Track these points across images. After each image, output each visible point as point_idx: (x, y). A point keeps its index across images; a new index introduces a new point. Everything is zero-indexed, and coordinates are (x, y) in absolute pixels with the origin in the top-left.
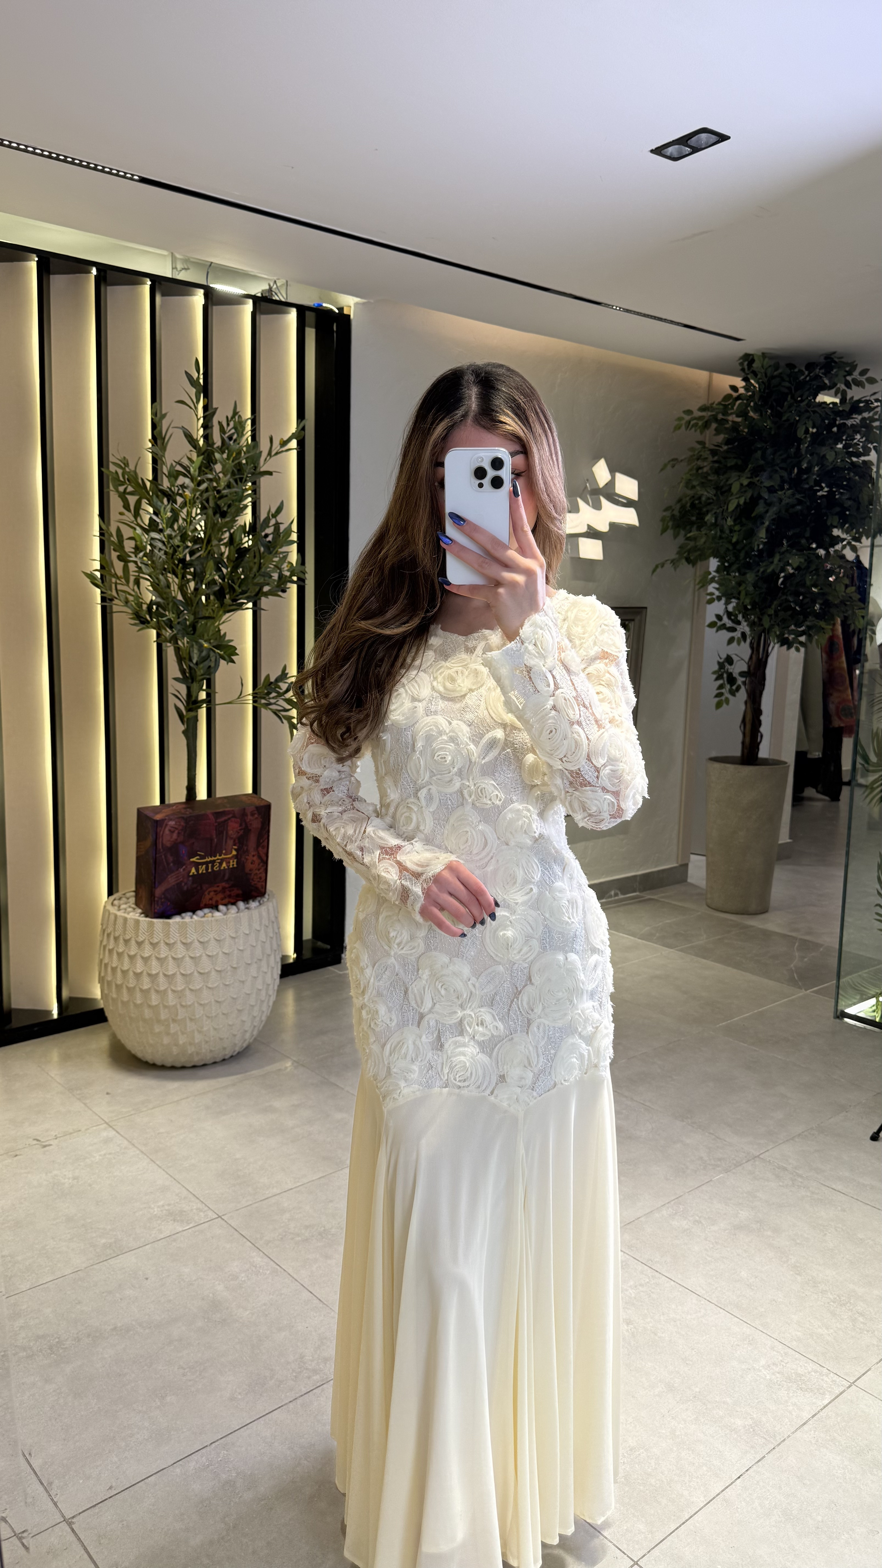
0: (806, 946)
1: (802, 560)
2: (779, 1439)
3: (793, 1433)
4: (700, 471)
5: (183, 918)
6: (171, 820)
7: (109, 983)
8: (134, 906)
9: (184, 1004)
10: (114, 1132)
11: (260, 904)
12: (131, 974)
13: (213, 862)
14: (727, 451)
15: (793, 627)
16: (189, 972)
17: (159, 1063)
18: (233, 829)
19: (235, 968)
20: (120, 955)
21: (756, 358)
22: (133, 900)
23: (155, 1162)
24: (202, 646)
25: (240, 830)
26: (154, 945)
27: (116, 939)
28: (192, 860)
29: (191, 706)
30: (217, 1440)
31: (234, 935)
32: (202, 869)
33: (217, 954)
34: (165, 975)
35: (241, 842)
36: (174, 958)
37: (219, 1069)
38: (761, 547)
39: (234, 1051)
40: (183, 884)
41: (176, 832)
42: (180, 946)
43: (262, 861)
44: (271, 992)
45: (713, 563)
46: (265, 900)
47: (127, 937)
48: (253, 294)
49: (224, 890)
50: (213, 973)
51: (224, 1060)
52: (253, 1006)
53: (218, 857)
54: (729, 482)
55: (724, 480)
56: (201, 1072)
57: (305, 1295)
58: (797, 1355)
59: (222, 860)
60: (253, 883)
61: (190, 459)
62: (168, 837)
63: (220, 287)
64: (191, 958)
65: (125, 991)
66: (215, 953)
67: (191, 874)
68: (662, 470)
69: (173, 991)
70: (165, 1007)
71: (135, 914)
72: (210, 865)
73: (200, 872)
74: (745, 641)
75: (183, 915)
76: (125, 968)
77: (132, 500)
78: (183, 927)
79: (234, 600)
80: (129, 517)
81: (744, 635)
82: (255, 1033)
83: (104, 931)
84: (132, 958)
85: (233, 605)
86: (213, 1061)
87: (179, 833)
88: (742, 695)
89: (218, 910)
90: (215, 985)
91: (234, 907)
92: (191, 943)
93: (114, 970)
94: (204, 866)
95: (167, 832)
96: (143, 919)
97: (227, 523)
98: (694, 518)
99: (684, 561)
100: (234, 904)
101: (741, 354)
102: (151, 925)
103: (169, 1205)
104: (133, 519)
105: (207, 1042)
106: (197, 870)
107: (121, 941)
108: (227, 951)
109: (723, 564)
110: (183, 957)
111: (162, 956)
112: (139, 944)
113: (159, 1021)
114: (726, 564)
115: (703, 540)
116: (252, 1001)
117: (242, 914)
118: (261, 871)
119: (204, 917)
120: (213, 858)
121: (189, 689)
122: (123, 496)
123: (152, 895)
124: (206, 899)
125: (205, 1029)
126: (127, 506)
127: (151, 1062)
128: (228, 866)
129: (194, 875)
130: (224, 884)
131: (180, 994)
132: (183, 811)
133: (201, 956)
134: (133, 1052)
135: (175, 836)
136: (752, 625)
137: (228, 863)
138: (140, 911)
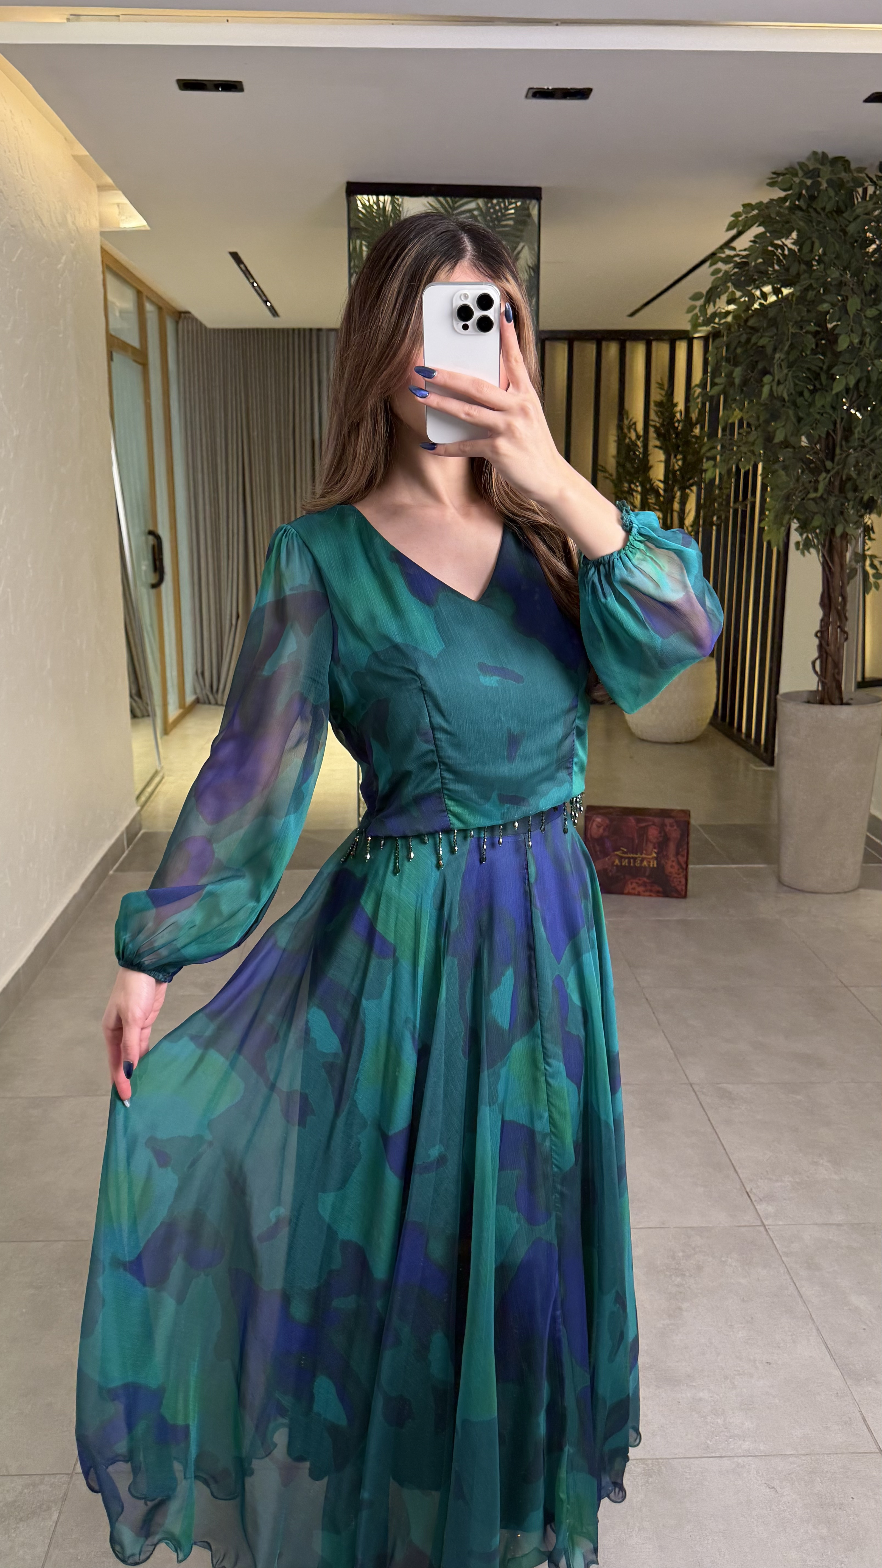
13: (635, 859)
18: (653, 833)
25: (660, 837)
28: (616, 853)
32: (625, 863)
35: (661, 847)
40: (609, 871)
41: (602, 828)
43: (682, 867)
49: (645, 884)
53: (639, 855)
59: (643, 859)
60: (673, 884)
62: (595, 830)
67: (616, 864)
72: (632, 861)
87: (604, 830)
95: (593, 826)
118: (684, 877)
128: (649, 865)
129: (617, 866)
135: (601, 830)
137: (649, 862)
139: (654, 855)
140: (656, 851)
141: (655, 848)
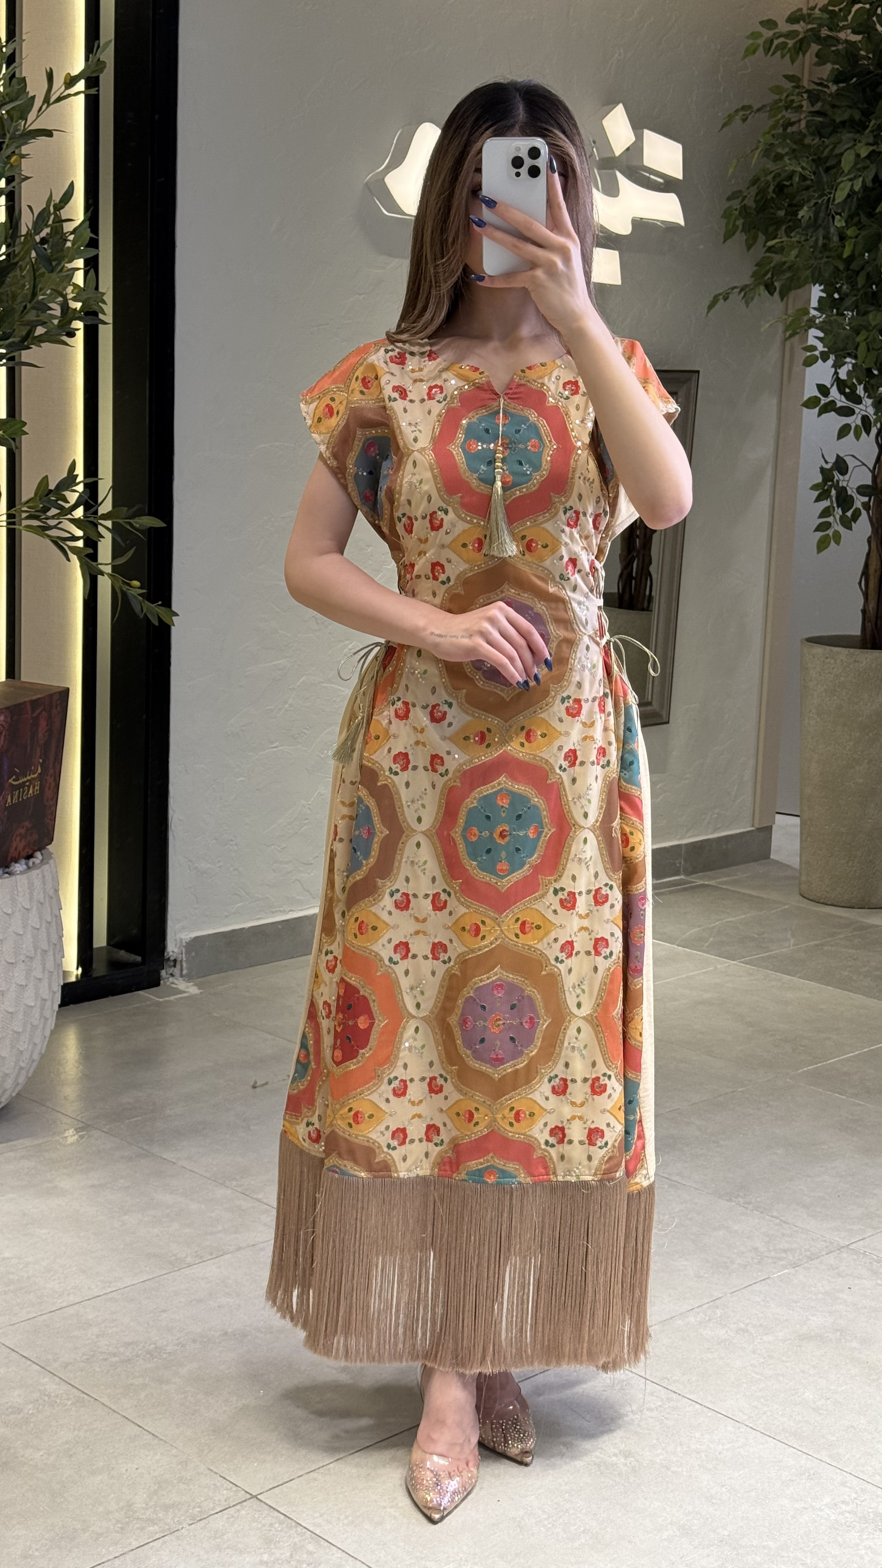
4: (789, 130)
14: (838, 94)
43: (56, 784)
45: (817, 292)
54: (837, 151)
55: (831, 147)
57: (131, 1428)
68: (724, 125)
74: (868, 433)
81: (865, 419)
98: (781, 213)
99: (762, 288)
109: (830, 295)
114: (836, 296)
115: (794, 252)
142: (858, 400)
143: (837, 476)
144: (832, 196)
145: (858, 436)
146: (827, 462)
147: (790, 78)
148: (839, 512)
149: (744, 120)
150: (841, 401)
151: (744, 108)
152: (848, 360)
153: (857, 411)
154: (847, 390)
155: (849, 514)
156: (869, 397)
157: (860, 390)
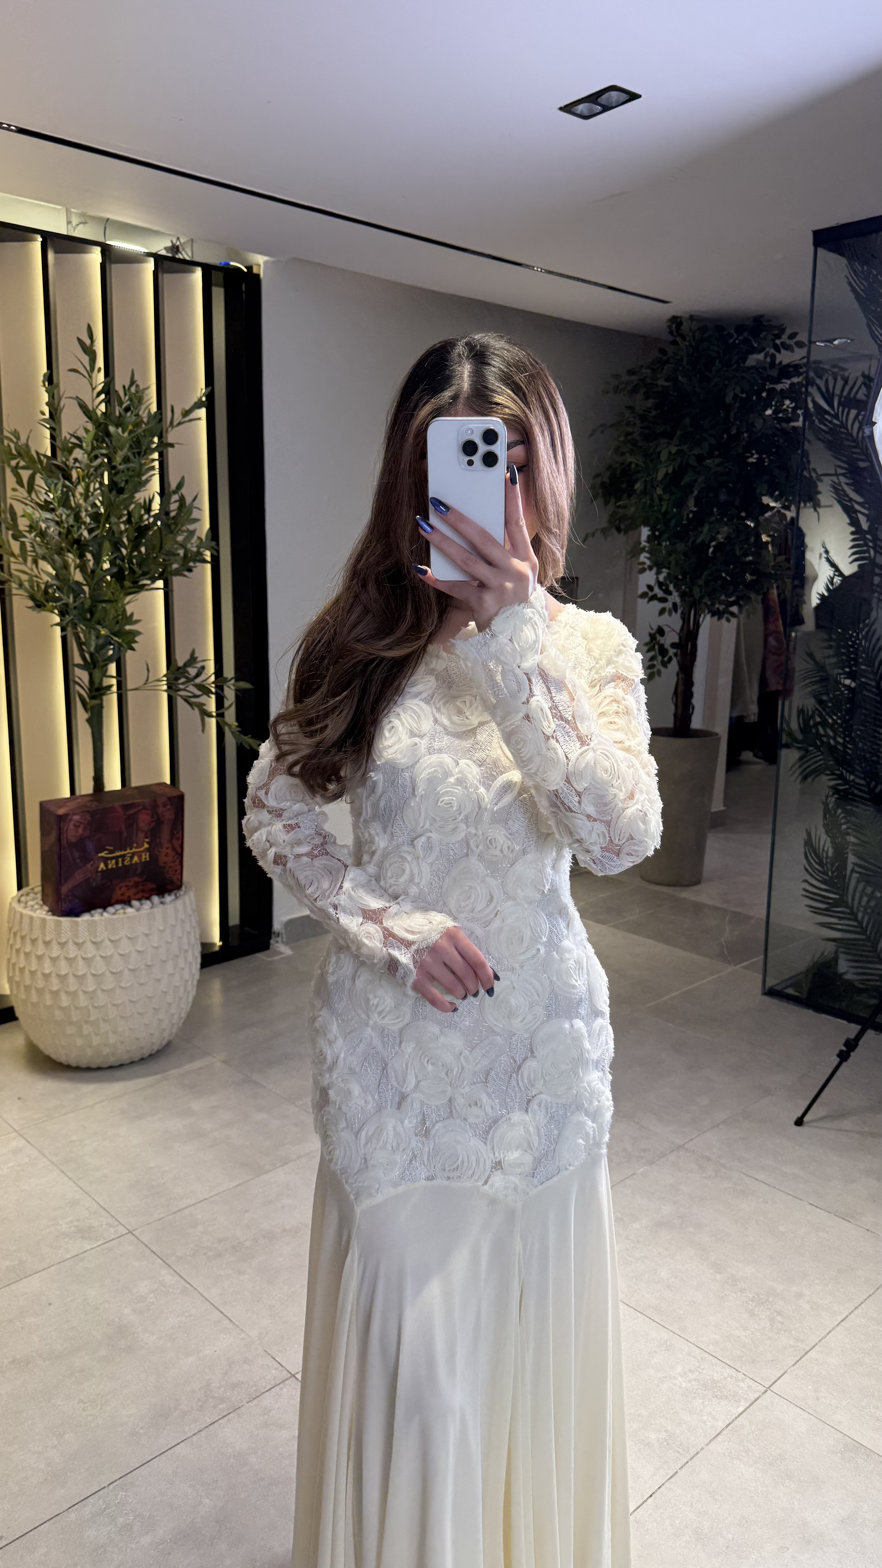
0: (738, 918)
1: (731, 531)
2: (693, 1452)
3: (707, 1445)
4: (629, 438)
5: (92, 916)
6: (75, 814)
7: (18, 984)
8: (41, 902)
9: (96, 1005)
10: (24, 1142)
11: (177, 897)
12: (39, 974)
13: (123, 856)
14: (656, 417)
15: (723, 597)
16: (100, 972)
17: (74, 1064)
18: (144, 820)
19: (149, 966)
20: (27, 955)
21: (683, 320)
22: (39, 896)
23: (65, 1174)
24: (99, 631)
25: (152, 822)
26: (62, 945)
27: (23, 938)
28: (100, 855)
29: (94, 693)
30: (116, 1481)
31: (147, 932)
32: (112, 864)
33: (130, 952)
34: (75, 976)
35: (153, 835)
36: (84, 958)
37: (137, 1069)
38: (691, 516)
39: (153, 1050)
40: (91, 881)
41: (82, 826)
42: (89, 945)
43: (177, 853)
44: (189, 988)
45: (645, 532)
46: (182, 893)
47: (34, 937)
48: (154, 251)
49: (136, 885)
50: (126, 972)
51: (142, 1059)
52: (170, 1004)
53: (128, 851)
54: (658, 450)
55: (653, 448)
56: (118, 1073)
57: (217, 1315)
58: (714, 1360)
59: (133, 854)
60: (168, 876)
61: (87, 431)
62: (73, 832)
63: (118, 244)
64: (102, 957)
65: (34, 993)
66: (127, 951)
67: (100, 869)
69: (85, 992)
70: (77, 1008)
71: (41, 913)
72: (120, 860)
73: (110, 867)
74: (676, 611)
75: (93, 912)
76: (33, 969)
77: (25, 474)
78: (92, 925)
79: (135, 582)
80: (23, 492)
81: (675, 605)
82: (174, 1030)
83: (10, 929)
84: (40, 958)
85: (134, 587)
86: (129, 1061)
87: (84, 828)
88: (674, 666)
89: (131, 906)
90: (128, 985)
91: (148, 902)
92: (101, 942)
93: (22, 970)
94: (114, 861)
95: (71, 827)
96: (50, 918)
97: (124, 500)
98: (624, 486)
99: (614, 530)
100: (148, 898)
101: (669, 316)
102: (58, 924)
103: (78, 1220)
104: (26, 495)
105: (122, 1043)
106: (106, 865)
107: (28, 941)
108: (140, 949)
109: (653, 533)
110: (94, 957)
111: (71, 956)
112: (47, 944)
113: (71, 1023)
114: (657, 533)
115: (632, 509)
116: (169, 999)
117: (155, 910)
118: (176, 863)
119: (114, 914)
120: (123, 853)
121: (91, 675)
122: (15, 470)
123: (58, 892)
124: (117, 894)
125: (120, 1029)
126: (20, 482)
127: (65, 1063)
128: (140, 860)
129: (102, 871)
130: (136, 879)
131: (91, 995)
132: (89, 804)
133: (112, 955)
134: (47, 1053)
135: (80, 830)
136: (683, 595)
137: (140, 857)
138: (46, 908)
139: (146, 846)
140: (147, 840)
141: (147, 838)
142: (670, 593)
143: (658, 637)
144: (654, 476)
145: (670, 614)
146: (652, 629)
147: (628, 408)
148: (660, 658)
149: (602, 432)
150: (660, 594)
151: (601, 426)
152: (664, 570)
153: (669, 599)
154: (664, 588)
155: (666, 659)
156: (677, 591)
157: (671, 587)
